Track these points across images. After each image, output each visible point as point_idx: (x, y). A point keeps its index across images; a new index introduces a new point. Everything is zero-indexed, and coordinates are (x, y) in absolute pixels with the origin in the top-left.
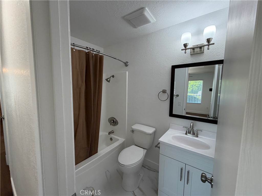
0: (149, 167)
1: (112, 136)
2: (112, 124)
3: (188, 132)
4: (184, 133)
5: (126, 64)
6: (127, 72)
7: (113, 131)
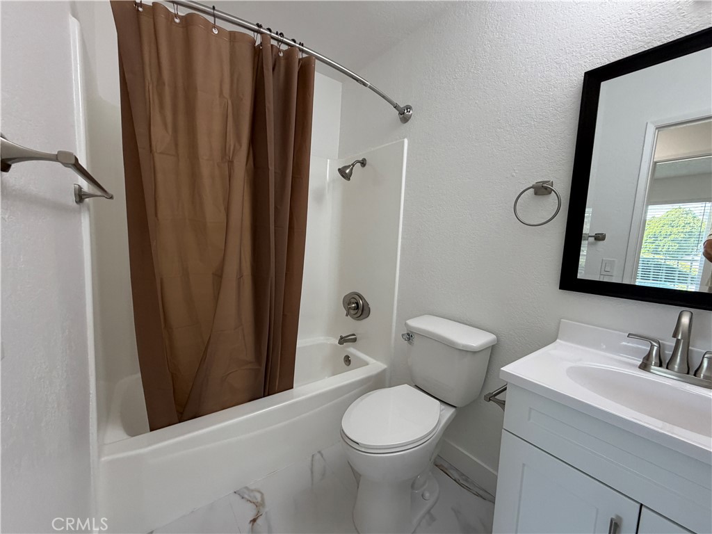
0: (463, 475)
1: (351, 350)
2: (352, 312)
3: (654, 360)
4: (633, 365)
5: (404, 115)
6: (406, 141)
7: (354, 335)
